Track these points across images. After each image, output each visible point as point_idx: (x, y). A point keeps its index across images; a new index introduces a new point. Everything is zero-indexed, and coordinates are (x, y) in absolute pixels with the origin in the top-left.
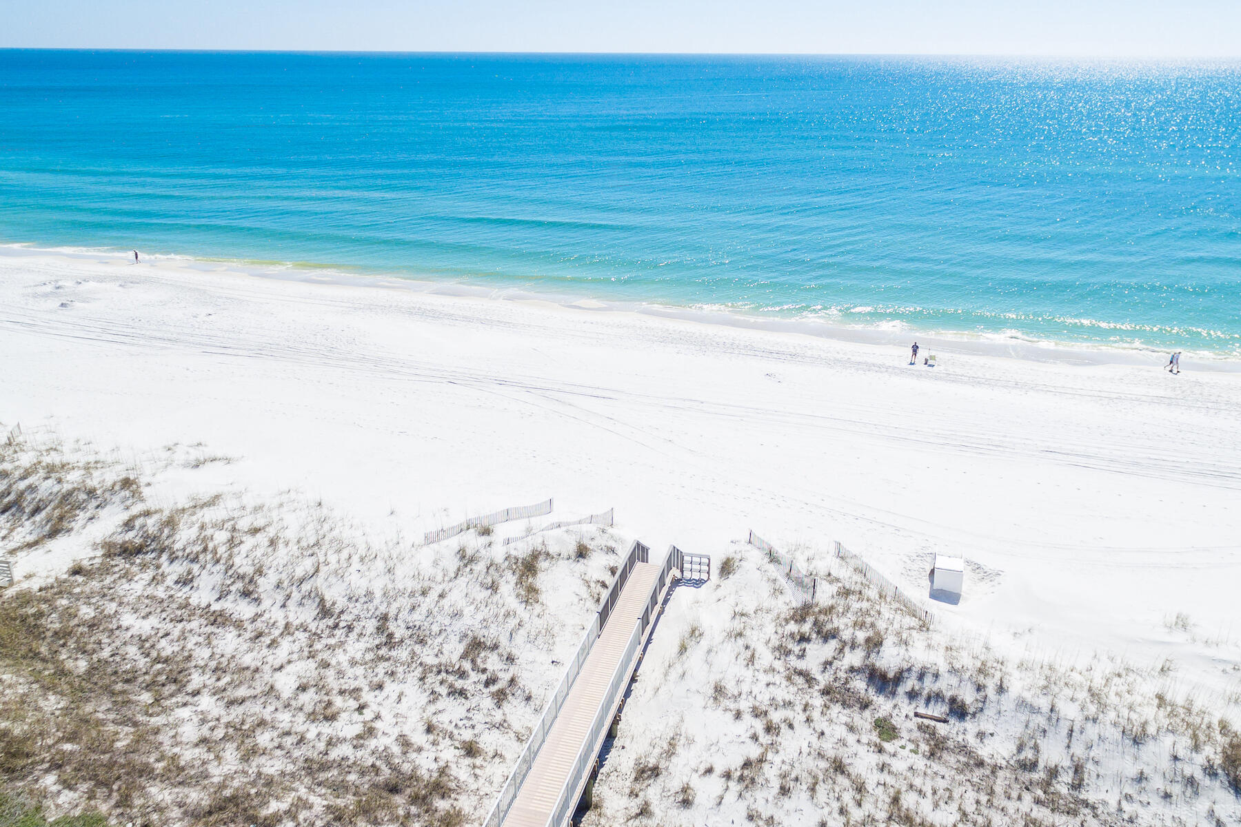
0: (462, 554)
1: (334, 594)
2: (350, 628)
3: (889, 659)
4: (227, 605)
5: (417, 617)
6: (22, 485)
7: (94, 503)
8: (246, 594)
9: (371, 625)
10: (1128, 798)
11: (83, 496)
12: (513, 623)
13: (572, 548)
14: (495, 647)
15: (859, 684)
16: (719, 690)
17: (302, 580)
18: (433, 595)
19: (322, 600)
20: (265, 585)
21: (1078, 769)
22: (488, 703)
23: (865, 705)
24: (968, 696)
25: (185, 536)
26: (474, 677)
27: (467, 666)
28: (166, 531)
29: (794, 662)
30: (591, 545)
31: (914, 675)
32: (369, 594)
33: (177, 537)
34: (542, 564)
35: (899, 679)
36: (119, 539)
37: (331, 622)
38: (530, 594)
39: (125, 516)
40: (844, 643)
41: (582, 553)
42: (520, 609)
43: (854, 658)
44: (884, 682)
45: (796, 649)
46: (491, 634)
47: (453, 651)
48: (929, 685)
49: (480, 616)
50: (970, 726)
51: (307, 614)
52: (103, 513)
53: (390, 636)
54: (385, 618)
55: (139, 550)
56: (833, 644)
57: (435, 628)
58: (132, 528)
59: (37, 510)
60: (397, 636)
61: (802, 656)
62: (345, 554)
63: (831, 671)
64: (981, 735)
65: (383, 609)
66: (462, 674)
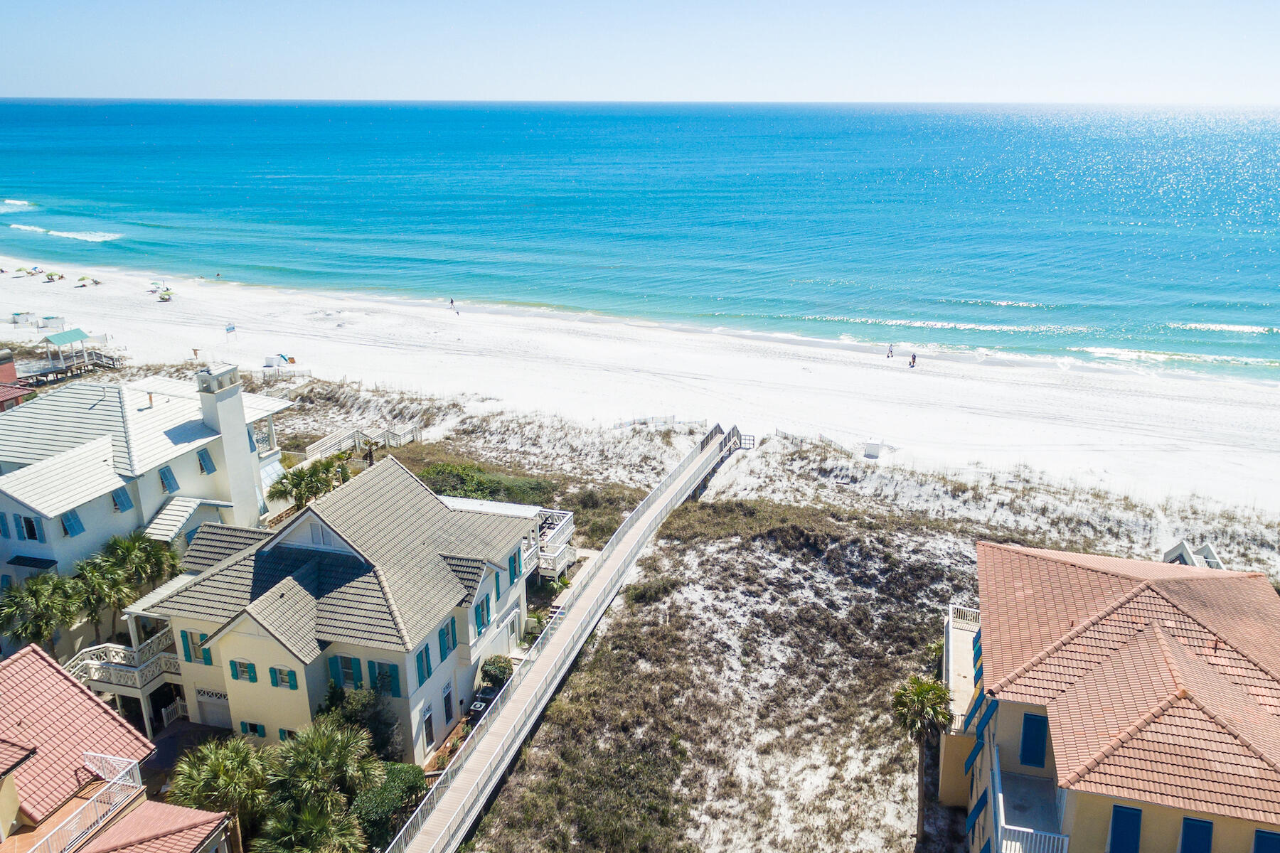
0: (634, 430)
1: (577, 443)
2: (587, 455)
3: (828, 465)
4: (527, 448)
5: (617, 450)
6: (401, 406)
7: (441, 414)
8: (534, 445)
9: (597, 454)
10: (912, 502)
11: (435, 410)
12: (661, 451)
13: (687, 431)
14: (655, 459)
15: (815, 474)
16: (752, 472)
17: (560, 439)
18: (624, 443)
19: (571, 446)
20: (543, 441)
21: (896, 495)
22: (654, 476)
23: (815, 480)
24: (859, 475)
25: (494, 425)
26: (646, 467)
27: (643, 464)
28: (484, 424)
29: (787, 467)
30: (696, 431)
31: (838, 469)
32: (593, 444)
33: (491, 426)
34: (673, 435)
35: (832, 471)
36: (461, 428)
37: (577, 453)
38: (669, 444)
39: (460, 419)
40: (810, 461)
41: (691, 433)
42: (665, 447)
43: (815, 466)
44: (824, 472)
45: (789, 463)
46: (652, 454)
47: (636, 460)
48: (844, 472)
49: (647, 449)
50: (858, 485)
51: (566, 451)
52: (447, 418)
53: (607, 456)
54: (602, 451)
55: (473, 432)
56: (806, 461)
57: (627, 453)
58: (465, 424)
59: (412, 417)
60: (610, 456)
61: (791, 465)
62: (578, 431)
63: (802, 470)
64: (861, 488)
65: (601, 448)
66: (641, 467)
